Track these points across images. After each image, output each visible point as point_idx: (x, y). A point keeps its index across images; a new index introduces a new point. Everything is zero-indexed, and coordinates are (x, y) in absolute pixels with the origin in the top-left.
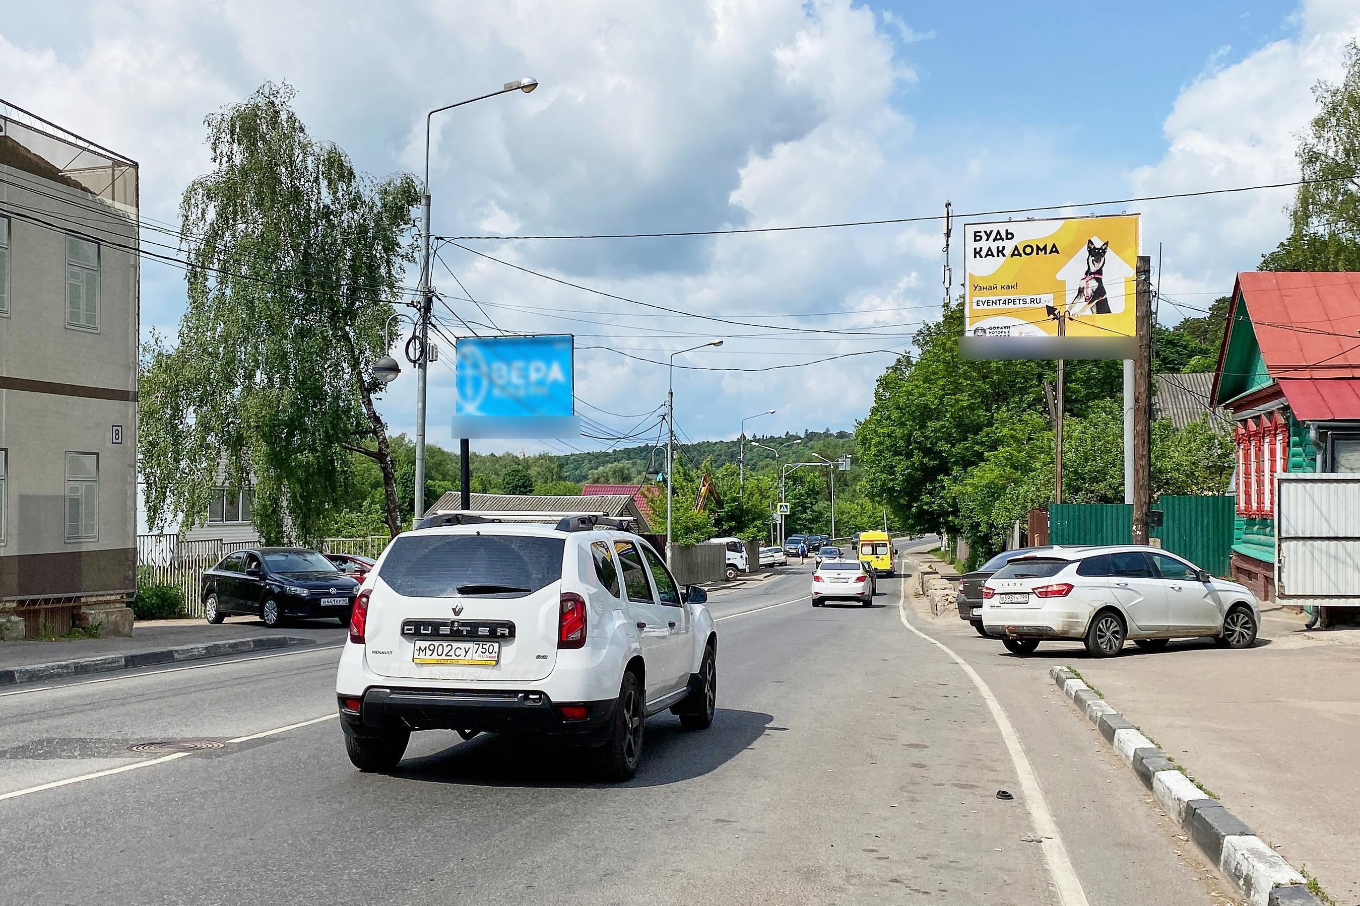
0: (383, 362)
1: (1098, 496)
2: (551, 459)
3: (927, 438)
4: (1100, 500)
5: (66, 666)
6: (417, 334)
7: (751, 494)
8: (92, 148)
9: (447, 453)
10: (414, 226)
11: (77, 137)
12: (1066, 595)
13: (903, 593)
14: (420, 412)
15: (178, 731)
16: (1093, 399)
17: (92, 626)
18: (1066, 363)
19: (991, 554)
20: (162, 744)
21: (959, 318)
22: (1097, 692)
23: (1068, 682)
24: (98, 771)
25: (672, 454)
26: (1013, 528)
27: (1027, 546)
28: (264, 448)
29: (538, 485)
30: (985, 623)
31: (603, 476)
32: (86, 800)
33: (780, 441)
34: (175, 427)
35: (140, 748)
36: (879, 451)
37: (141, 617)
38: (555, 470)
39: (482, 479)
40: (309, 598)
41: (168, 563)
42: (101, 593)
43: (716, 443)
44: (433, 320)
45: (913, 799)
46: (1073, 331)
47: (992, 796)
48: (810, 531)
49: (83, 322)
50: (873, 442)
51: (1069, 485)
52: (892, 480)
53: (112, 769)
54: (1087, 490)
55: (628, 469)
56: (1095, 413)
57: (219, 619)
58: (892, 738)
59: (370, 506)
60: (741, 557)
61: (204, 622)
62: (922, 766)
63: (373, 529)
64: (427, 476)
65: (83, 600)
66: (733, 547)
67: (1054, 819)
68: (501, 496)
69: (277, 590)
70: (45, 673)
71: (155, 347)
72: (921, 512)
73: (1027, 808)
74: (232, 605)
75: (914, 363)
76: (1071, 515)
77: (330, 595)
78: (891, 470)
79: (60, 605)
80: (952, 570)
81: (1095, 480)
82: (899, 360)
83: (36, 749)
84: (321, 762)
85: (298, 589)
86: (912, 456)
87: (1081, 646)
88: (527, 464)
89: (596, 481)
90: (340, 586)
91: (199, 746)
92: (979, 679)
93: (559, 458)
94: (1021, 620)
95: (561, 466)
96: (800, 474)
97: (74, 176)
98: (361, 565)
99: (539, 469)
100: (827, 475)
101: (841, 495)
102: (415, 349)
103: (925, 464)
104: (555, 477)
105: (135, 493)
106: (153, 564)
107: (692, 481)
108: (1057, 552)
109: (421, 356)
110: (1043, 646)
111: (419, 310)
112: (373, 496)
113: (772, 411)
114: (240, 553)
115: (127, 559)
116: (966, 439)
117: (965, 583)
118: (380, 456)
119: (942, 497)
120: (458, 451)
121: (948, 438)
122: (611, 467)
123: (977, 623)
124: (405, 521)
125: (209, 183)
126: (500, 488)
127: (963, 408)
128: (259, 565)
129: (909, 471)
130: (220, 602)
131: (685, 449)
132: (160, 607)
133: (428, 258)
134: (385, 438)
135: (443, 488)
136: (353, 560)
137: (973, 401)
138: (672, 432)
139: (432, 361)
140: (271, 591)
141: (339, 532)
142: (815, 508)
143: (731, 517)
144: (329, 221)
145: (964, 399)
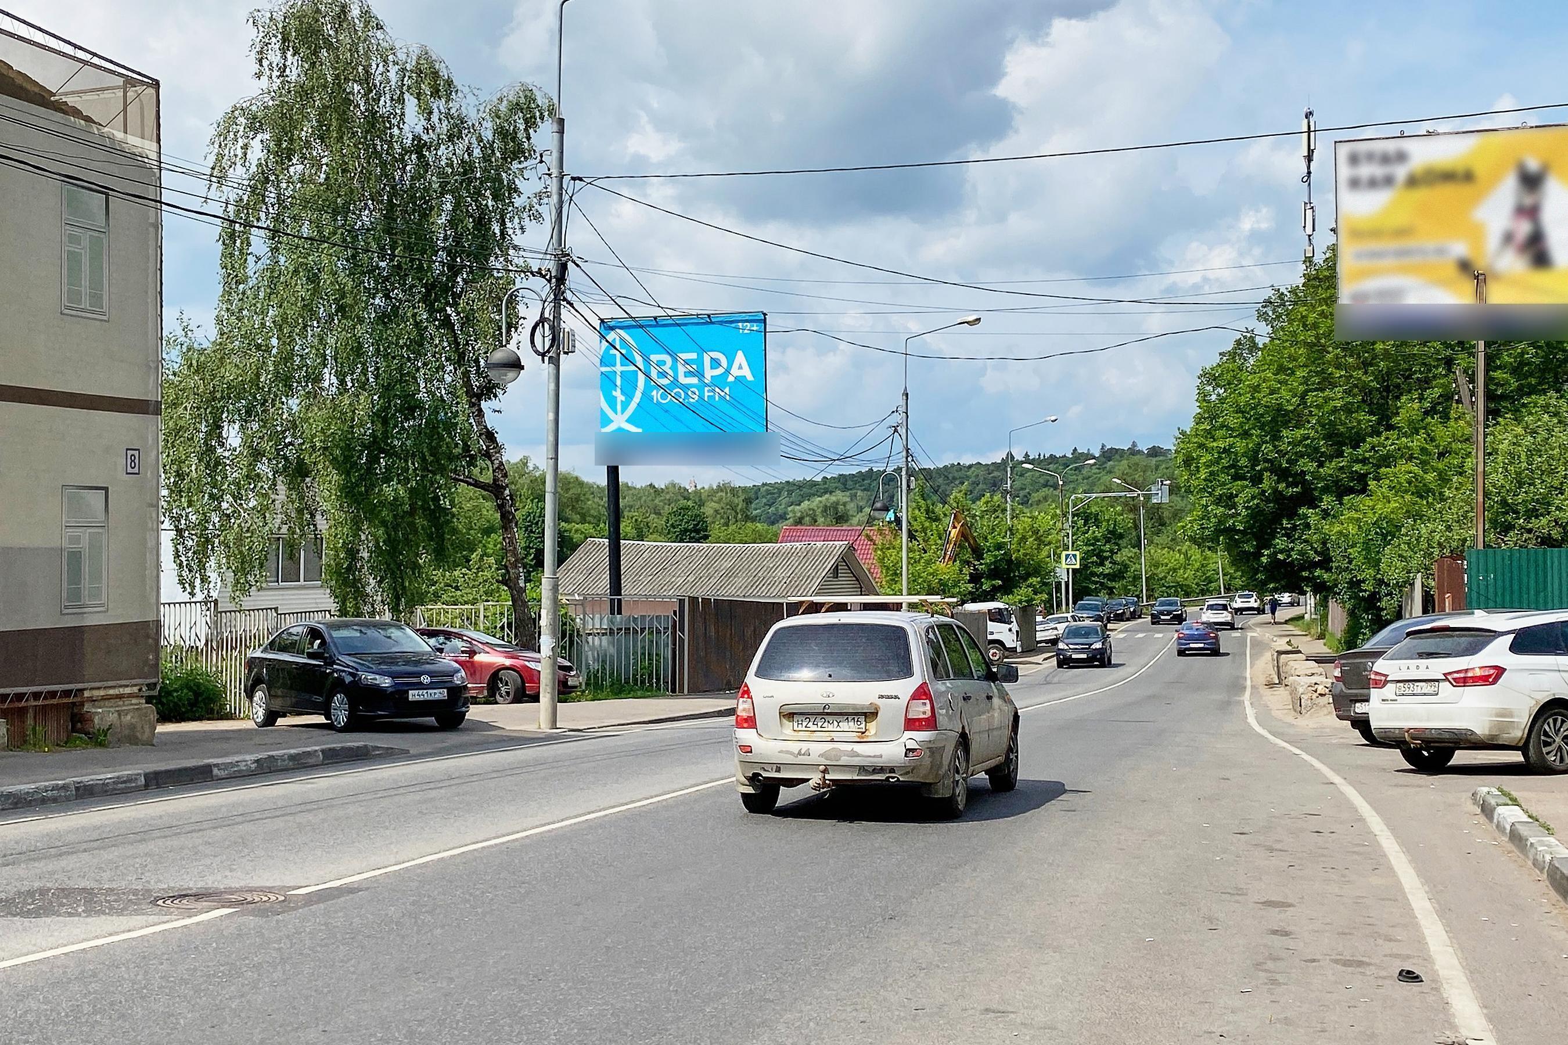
0: (498, 356)
1: (1538, 537)
2: (734, 491)
3: (1282, 454)
4: (1542, 543)
5: (64, 787)
6: (546, 315)
7: (1024, 539)
8: (96, 60)
9: (587, 484)
10: (541, 162)
11: (75, 46)
12: (1494, 682)
13: (1249, 683)
14: (551, 426)
15: (219, 878)
16: (1529, 394)
17: (99, 730)
18: (1487, 345)
19: (1379, 624)
20: (198, 896)
21: (1327, 278)
22: (1543, 826)
23: (1500, 810)
24: (111, 935)
25: (908, 481)
26: (1412, 585)
27: (1433, 611)
28: (335, 477)
29: (715, 529)
30: (1374, 724)
31: (807, 515)
32: (94, 975)
33: (1063, 462)
34: (211, 450)
35: (168, 902)
36: (1212, 473)
37: (165, 718)
38: (740, 507)
39: (636, 520)
40: (390, 690)
41: (203, 641)
42: (110, 683)
43: (970, 466)
44: (568, 295)
45: (1274, 982)
46: (1499, 296)
47: (1392, 977)
48: (1111, 592)
49: (85, 304)
50: (1203, 460)
51: (1494, 523)
52: (1232, 516)
53: (129, 931)
54: (1522, 528)
55: (844, 504)
56: (1531, 414)
57: (270, 718)
58: (1240, 892)
59: (481, 559)
60: (1010, 630)
61: (250, 725)
62: (1286, 934)
63: (486, 593)
64: (560, 517)
65: (86, 694)
66: (999, 617)
67: (1485, 1011)
68: (664, 544)
69: (348, 679)
70: (35, 797)
71: (183, 339)
72: (1275, 564)
73: (1445, 995)
74: (289, 701)
75: (1261, 346)
76: (1499, 565)
77: (420, 686)
78: (1228, 501)
79: (55, 701)
80: (1321, 648)
81: (1532, 514)
82: (1238, 342)
83: (25, 903)
84: (420, 922)
85: (377, 677)
86: (1261, 481)
87: (1517, 757)
88: (700, 498)
89: (799, 521)
90: (435, 672)
91: (250, 899)
92: (1368, 807)
93: (745, 490)
94: (1428, 720)
95: (748, 501)
96: (1094, 509)
97: (71, 100)
98: (470, 642)
99: (716, 506)
100: (1134, 509)
101: (1156, 539)
102: (544, 337)
103: (1281, 493)
104: (740, 516)
105: (158, 544)
106: (182, 643)
107: (937, 519)
108: (1479, 619)
109: (552, 346)
110: (1460, 757)
111: (549, 281)
112: (484, 546)
113: (1053, 418)
114: (298, 629)
115: (148, 636)
116: (1340, 454)
117: (1343, 665)
118: (495, 489)
119: (1306, 541)
120: (603, 481)
121: (1314, 453)
122: (821, 502)
123: (1362, 724)
124: (530, 581)
125: (254, 108)
126: (661, 534)
127: (1335, 410)
128: (323, 643)
129: (1255, 502)
130: (271, 696)
131: (928, 474)
132: (193, 704)
133: (561, 207)
134: (501, 463)
135: (582, 533)
136: (460, 636)
137: (1350, 399)
138: (907, 450)
139: (566, 353)
140: (340, 680)
141: (437, 597)
142: (1118, 558)
143: (994, 573)
144: (421, 156)
145: (1337, 397)
